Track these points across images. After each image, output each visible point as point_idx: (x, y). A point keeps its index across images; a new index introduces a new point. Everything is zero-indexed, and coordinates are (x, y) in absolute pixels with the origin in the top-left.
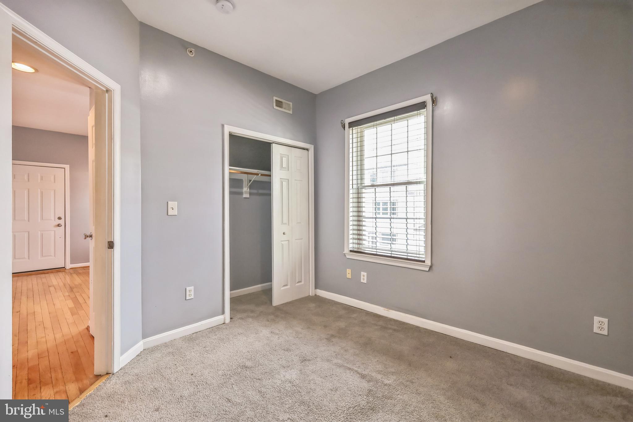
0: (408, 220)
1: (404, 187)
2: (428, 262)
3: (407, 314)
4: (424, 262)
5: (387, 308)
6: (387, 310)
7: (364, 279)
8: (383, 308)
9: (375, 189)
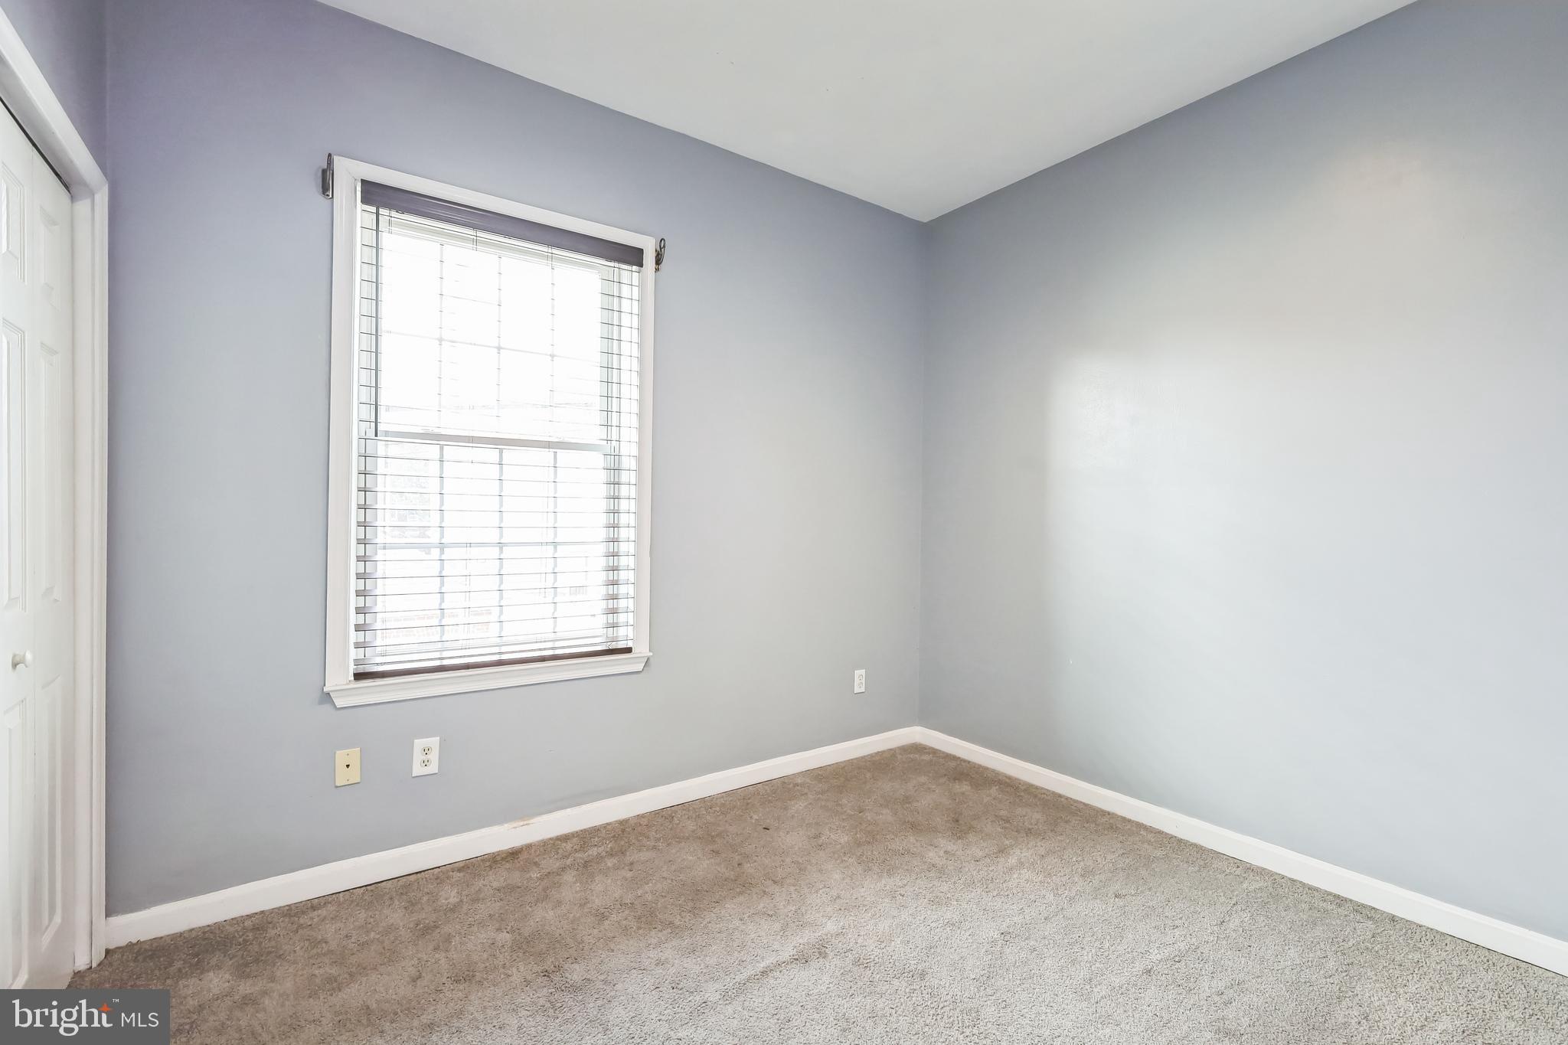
0: (558, 547)
1: (547, 455)
2: (642, 649)
3: (584, 806)
4: (629, 650)
5: (522, 818)
6: (522, 823)
7: (426, 763)
8: (506, 825)
9: (442, 449)
